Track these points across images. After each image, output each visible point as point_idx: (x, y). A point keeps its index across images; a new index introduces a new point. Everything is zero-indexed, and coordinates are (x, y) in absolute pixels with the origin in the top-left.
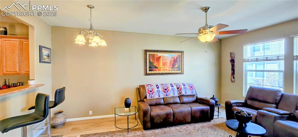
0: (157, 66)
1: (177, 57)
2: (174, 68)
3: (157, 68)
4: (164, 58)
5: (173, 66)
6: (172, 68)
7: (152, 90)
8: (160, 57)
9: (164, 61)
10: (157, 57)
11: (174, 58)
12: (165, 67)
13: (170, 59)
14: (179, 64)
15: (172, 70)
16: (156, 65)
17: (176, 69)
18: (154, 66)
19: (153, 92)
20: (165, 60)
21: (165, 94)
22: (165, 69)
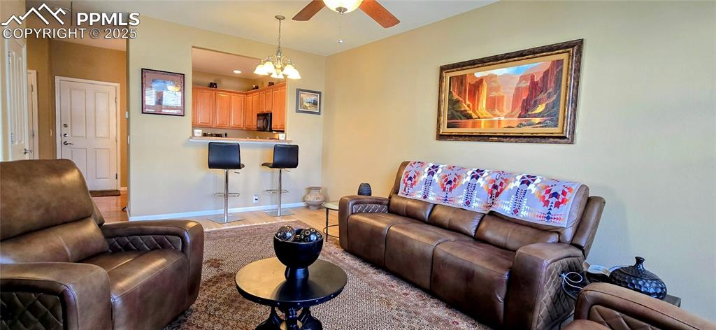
0: (470, 112)
1: (546, 73)
2: (529, 116)
3: (469, 117)
4: (494, 85)
5: (526, 108)
6: (519, 117)
7: (415, 177)
8: (481, 81)
9: (494, 94)
10: (473, 82)
11: (533, 77)
12: (495, 116)
13: (514, 84)
14: (554, 98)
15: (520, 125)
16: (467, 108)
17: (537, 120)
18: (462, 112)
19: (415, 182)
20: (497, 89)
21: (444, 194)
22: (492, 122)
